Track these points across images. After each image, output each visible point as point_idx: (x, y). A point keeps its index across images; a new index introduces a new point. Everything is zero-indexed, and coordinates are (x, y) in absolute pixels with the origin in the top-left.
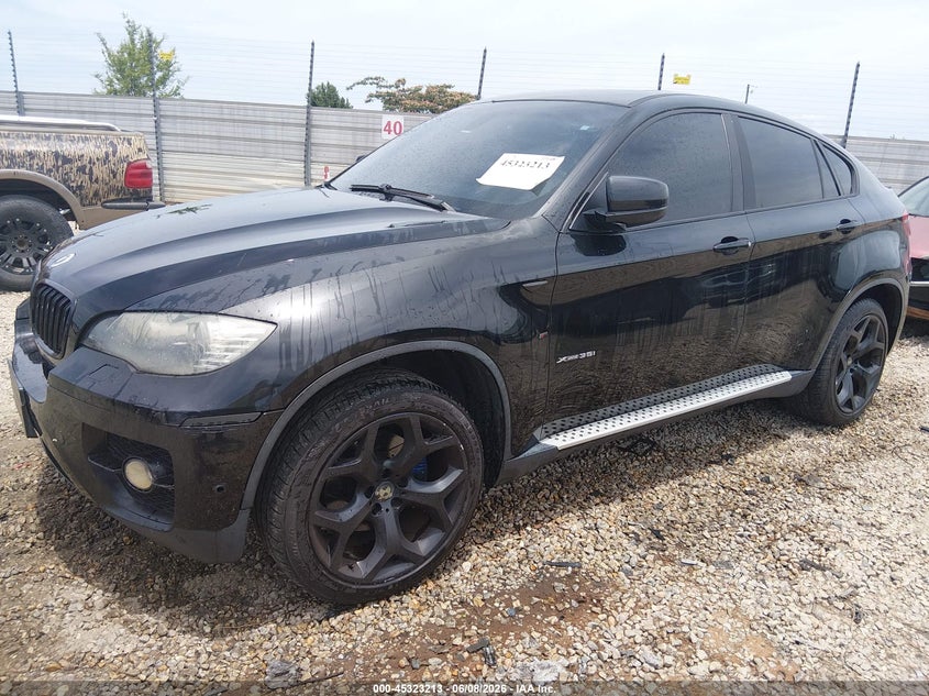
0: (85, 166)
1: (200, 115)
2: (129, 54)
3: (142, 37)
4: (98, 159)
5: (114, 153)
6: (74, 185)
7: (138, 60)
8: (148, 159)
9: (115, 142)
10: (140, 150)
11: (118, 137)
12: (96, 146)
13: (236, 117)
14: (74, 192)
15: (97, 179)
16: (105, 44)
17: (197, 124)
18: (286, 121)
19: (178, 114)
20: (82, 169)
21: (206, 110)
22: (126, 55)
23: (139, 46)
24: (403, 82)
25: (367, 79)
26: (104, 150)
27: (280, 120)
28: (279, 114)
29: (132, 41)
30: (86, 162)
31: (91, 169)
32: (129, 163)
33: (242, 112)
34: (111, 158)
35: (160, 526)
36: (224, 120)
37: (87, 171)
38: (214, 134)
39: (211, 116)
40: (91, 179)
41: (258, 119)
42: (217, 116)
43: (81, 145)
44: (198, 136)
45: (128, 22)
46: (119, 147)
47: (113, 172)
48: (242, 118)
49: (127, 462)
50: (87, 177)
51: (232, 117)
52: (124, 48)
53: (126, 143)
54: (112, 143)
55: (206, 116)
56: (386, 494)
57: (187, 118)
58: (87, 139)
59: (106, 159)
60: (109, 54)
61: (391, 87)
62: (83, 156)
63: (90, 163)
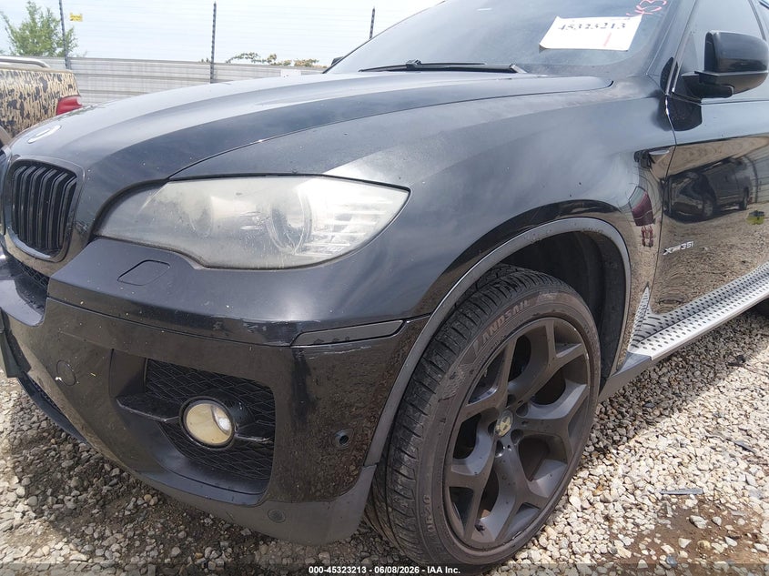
0: (15, 101)
1: (110, 73)
2: (31, 32)
3: (42, 17)
4: (29, 95)
5: (45, 89)
6: (5, 120)
7: (40, 37)
8: (78, 95)
9: (45, 77)
10: (70, 86)
11: (48, 73)
12: (26, 82)
13: (144, 74)
14: (5, 128)
15: (28, 116)
16: (7, 22)
17: (107, 81)
18: (191, 76)
19: (90, 72)
20: (12, 104)
21: (115, 68)
22: (27, 32)
23: (39, 25)
24: (274, 57)
25: (243, 55)
26: (35, 86)
27: (185, 76)
28: (184, 71)
29: (33, 20)
30: (16, 97)
31: (22, 105)
32: (60, 100)
33: (149, 69)
34: (42, 93)
35: (239, 498)
36: (132, 77)
37: (18, 106)
38: (123, 89)
39: (121, 73)
40: (22, 114)
41: (165, 75)
42: (125, 73)
43: (10, 80)
44: (108, 92)
45: (29, 3)
46: (49, 83)
47: (44, 107)
48: (149, 74)
49: (187, 407)
50: (18, 112)
51: (140, 74)
52: (25, 26)
53: (56, 80)
54: (42, 79)
55: (116, 73)
56: (506, 427)
57: (98, 75)
58: (16, 74)
59: (37, 95)
60: (12, 31)
61: (264, 61)
62: (13, 91)
63: (21, 97)
